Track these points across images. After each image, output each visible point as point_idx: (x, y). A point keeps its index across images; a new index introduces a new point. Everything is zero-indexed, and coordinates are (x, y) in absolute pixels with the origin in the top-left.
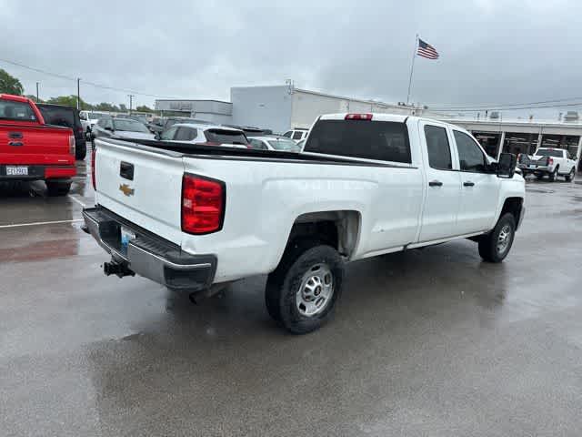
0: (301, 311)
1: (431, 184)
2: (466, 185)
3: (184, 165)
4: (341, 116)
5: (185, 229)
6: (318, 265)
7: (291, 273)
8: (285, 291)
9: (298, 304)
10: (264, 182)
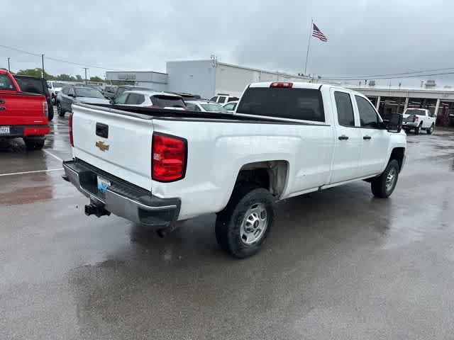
0: (243, 240)
1: (340, 138)
2: (365, 138)
3: (153, 126)
4: (267, 85)
5: (155, 177)
6: (256, 204)
7: (236, 211)
8: (232, 225)
9: (242, 235)
10: (217, 138)
